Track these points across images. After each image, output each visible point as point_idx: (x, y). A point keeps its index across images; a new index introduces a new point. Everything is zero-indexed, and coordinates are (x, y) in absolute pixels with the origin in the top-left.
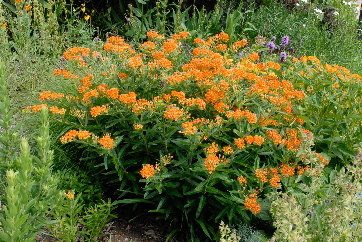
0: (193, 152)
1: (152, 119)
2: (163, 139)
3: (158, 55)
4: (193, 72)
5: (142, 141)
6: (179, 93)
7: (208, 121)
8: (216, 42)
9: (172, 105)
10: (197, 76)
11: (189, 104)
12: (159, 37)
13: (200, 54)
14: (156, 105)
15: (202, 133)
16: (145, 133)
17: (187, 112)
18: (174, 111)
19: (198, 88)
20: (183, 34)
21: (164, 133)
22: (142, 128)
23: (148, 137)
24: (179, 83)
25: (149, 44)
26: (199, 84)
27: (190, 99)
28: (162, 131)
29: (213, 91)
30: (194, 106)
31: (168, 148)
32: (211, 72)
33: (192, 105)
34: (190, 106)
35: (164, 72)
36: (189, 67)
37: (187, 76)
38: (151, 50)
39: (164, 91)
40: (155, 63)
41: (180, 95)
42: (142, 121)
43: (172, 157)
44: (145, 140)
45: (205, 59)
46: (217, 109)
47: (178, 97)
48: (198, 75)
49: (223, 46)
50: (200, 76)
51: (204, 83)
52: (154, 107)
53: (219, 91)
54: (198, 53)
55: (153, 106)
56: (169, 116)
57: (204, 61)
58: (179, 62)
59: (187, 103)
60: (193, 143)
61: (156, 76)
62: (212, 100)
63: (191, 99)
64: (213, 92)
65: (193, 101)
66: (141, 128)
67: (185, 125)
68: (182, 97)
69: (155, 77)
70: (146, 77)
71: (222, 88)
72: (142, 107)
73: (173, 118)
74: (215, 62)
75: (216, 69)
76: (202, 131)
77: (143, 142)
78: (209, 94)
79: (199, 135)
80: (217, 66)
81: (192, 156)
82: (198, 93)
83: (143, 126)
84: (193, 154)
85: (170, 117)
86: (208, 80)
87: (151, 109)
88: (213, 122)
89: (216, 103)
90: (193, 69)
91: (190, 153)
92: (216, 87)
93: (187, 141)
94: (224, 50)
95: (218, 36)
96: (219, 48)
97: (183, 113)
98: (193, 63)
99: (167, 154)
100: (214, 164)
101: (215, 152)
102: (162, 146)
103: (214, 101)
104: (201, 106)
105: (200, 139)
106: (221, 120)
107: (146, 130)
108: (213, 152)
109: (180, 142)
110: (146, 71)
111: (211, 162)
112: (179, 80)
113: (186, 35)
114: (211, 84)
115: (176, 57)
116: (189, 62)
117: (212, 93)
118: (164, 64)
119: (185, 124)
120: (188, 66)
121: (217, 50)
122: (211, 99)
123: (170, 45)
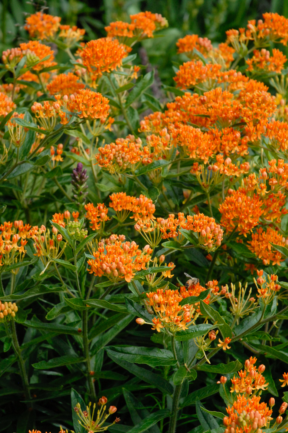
0: (182, 396)
1: (47, 286)
2: (81, 353)
3: (65, 84)
4: (179, 134)
5: (12, 359)
6: (134, 200)
7: (230, 289)
8: (250, 44)
9: (114, 237)
10: (193, 146)
11: (168, 232)
12: (63, 34)
13: (199, 81)
14: (60, 237)
15: (211, 327)
16: (21, 330)
17: (163, 257)
18: (122, 251)
19: (194, 186)
20: (141, 21)
21: (84, 332)
22: (14, 314)
23: (32, 349)
24: (134, 170)
25: (35, 50)
26: (198, 173)
27: (172, 215)
28: (78, 327)
29: (245, 192)
30: (186, 237)
31: (96, 383)
32: (238, 135)
33: (178, 236)
34: (171, 239)
35: (85, 139)
36: (166, 120)
37: (161, 148)
38: (41, 71)
39: (83, 197)
40: (57, 104)
41: (139, 204)
42: (15, 292)
43: (113, 409)
44: (21, 357)
45: (216, 95)
46: (260, 252)
47: (131, 213)
48: (196, 142)
49: (271, 55)
50: (203, 145)
51: (216, 167)
52: (52, 247)
53: (265, 192)
54: (193, 76)
55: (50, 243)
56: (104, 266)
57: (215, 101)
58: (132, 109)
59: (163, 229)
60: (182, 362)
61: (59, 151)
62: (241, 221)
63: (176, 217)
64: (245, 198)
65: (183, 223)
66: (9, 315)
67: (158, 298)
68: (144, 212)
69: (56, 154)
70: (26, 151)
71: (275, 181)
72: (16, 246)
73: (120, 274)
74: (251, 101)
75: (255, 125)
76: (210, 322)
77: (15, 365)
78: (231, 203)
79: (201, 333)
80: (256, 114)
81: (178, 408)
82: (195, 204)
83: (16, 309)
84: (181, 401)
85: (109, 270)
86: (229, 160)
87: (43, 252)
88: (247, 293)
89: (255, 236)
90: (177, 127)
91: (170, 398)
92: (255, 182)
93: (164, 354)
94: (276, 67)
95: (256, 25)
96: (260, 62)
97: (149, 258)
98: (177, 108)
99: (95, 400)
100: (256, 424)
101: (258, 388)
102: (75, 379)
103: (250, 225)
104: (207, 238)
105: (205, 347)
106: (273, 285)
107: (26, 322)
108: (251, 388)
109: (139, 358)
110: (26, 129)
111: (245, 418)
112: (134, 158)
113: (153, 25)
114: (237, 174)
115: (121, 90)
116: (166, 109)
117: (241, 201)
118: (87, 106)
119: (156, 296)
120: (162, 118)
121: (252, 70)
122: (238, 220)
123: (105, 50)
